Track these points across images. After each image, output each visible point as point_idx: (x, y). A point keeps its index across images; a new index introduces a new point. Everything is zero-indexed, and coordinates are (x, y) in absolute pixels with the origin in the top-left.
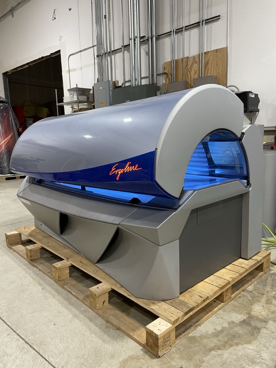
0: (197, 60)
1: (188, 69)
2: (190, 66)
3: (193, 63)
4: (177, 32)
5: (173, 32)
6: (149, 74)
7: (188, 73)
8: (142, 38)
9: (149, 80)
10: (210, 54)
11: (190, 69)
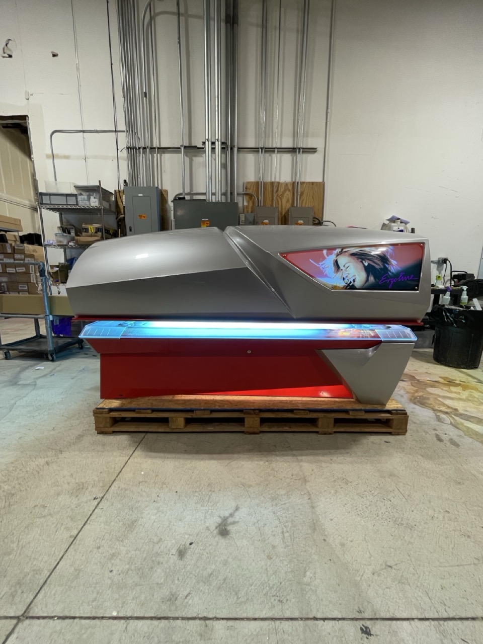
0: (290, 188)
1: (278, 195)
2: (281, 193)
3: (285, 190)
4: (265, 151)
5: (262, 149)
6: (227, 191)
7: (279, 200)
8: (223, 143)
9: (227, 199)
10: (305, 185)
11: (281, 195)
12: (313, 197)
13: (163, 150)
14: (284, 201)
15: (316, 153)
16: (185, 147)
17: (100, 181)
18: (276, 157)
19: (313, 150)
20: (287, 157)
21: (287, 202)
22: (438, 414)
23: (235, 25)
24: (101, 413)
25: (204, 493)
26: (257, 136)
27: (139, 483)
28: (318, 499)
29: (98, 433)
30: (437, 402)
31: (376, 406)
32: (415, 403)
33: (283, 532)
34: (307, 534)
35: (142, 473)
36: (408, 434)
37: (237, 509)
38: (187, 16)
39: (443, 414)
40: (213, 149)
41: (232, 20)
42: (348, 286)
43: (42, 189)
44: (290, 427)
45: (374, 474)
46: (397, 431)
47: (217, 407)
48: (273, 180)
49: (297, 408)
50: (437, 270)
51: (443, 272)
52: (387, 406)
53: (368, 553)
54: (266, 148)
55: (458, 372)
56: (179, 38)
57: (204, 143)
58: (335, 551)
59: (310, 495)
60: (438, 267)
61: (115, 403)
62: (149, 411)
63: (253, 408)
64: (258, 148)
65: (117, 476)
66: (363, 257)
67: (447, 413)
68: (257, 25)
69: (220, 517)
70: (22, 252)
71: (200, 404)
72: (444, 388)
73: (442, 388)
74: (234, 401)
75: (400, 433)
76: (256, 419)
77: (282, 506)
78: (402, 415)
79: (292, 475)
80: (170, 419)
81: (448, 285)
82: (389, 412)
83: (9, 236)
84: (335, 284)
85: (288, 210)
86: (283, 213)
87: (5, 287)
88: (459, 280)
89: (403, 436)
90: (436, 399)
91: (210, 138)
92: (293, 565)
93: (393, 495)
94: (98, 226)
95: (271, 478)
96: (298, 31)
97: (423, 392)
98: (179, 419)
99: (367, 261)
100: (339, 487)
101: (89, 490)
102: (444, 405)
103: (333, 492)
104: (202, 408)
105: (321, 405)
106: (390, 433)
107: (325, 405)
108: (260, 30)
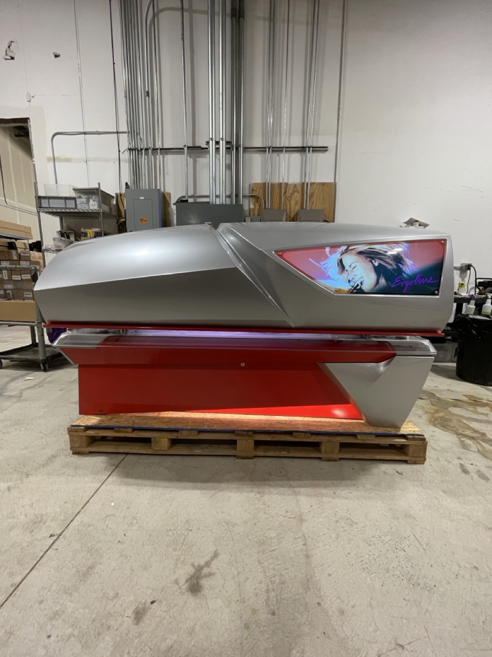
0: (299, 189)
1: (286, 197)
2: (290, 194)
3: (294, 192)
4: (273, 151)
5: (269, 148)
6: (232, 192)
7: (288, 202)
8: (227, 143)
9: (232, 201)
10: (315, 186)
11: (289, 197)
12: (323, 199)
13: (165, 151)
14: (293, 203)
15: (327, 152)
16: (188, 147)
17: (99, 184)
18: (284, 156)
19: (324, 149)
20: (296, 157)
21: (296, 204)
22: (463, 439)
23: (241, 18)
24: (76, 431)
25: (179, 532)
26: (264, 135)
27: (106, 517)
28: (315, 545)
29: (73, 454)
30: (461, 424)
31: (389, 429)
32: (435, 425)
33: (267, 591)
34: (298, 594)
35: (113, 504)
36: (427, 463)
37: (216, 555)
38: (192, 11)
39: (469, 439)
40: (217, 149)
41: (238, 14)
42: (354, 289)
43: (41, 194)
44: (289, 452)
45: (385, 514)
46: (414, 459)
47: (206, 427)
48: (281, 181)
49: (297, 430)
50: (460, 276)
51: (466, 279)
52: (402, 429)
53: (373, 624)
54: (273, 148)
55: (484, 389)
56: (183, 35)
57: (208, 143)
58: (331, 620)
59: (305, 539)
60: (461, 274)
61: (93, 420)
62: (130, 430)
63: (246, 429)
64: (265, 148)
65: (82, 508)
66: (372, 256)
67: (472, 438)
68: (264, 19)
69: (193, 566)
70: (28, 259)
71: (187, 423)
72: (469, 409)
73: (466, 407)
74: (225, 419)
75: (417, 462)
76: (250, 441)
77: (270, 553)
78: (421, 440)
79: (287, 512)
80: (152, 440)
81: (472, 293)
82: (404, 436)
83: (19, 244)
84: (339, 288)
85: (297, 213)
86: (292, 217)
87: (11, 294)
88: (485, 288)
89: (422, 465)
90: (459, 421)
91: (214, 137)
92: (275, 639)
93: (408, 542)
94: (97, 230)
95: (261, 514)
96: (307, 23)
97: (444, 412)
98: (162, 440)
99: (376, 259)
100: (342, 529)
101: (47, 524)
102: (469, 428)
103: (334, 536)
104: (189, 428)
105: (324, 426)
106: (406, 462)
107: (329, 427)
108: (267, 23)
